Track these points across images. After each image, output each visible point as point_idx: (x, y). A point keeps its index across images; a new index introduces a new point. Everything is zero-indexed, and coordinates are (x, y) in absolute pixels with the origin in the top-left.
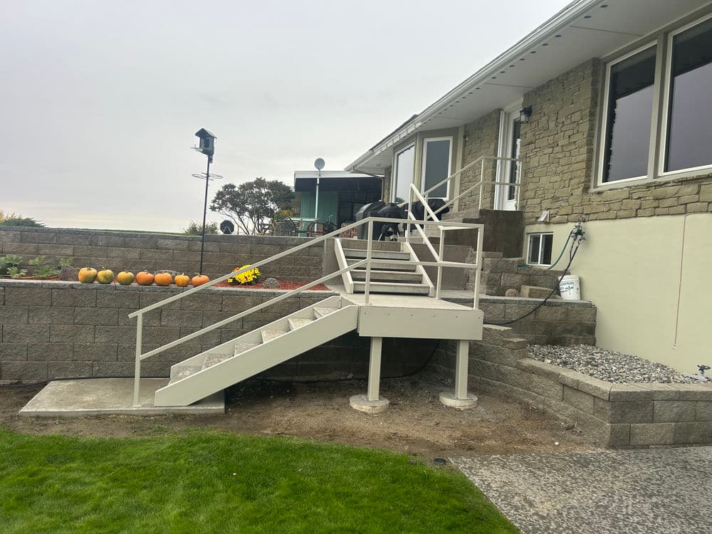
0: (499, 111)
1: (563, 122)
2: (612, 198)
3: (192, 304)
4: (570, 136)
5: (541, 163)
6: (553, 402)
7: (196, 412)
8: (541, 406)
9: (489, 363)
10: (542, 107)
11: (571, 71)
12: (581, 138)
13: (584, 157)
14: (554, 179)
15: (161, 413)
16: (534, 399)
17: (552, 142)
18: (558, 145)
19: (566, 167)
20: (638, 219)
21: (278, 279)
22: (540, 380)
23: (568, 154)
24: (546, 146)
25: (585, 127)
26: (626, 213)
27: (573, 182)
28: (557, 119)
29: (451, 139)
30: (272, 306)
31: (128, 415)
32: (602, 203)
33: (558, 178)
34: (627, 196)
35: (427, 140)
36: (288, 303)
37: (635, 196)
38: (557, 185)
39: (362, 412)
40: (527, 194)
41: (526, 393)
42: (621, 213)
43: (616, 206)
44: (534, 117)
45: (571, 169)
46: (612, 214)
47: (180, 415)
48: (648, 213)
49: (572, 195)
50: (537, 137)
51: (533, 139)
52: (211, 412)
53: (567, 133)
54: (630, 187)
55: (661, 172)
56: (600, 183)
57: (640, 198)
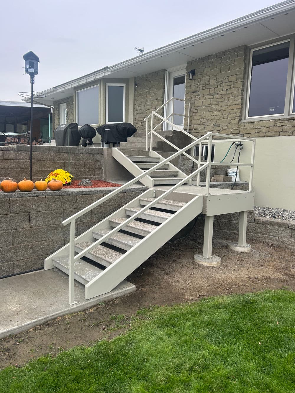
0: (164, 70)
1: (222, 81)
2: (262, 125)
3: (54, 205)
4: (227, 90)
5: (205, 104)
6: (286, 239)
7: (119, 295)
8: (276, 243)
9: (235, 222)
10: (203, 71)
11: (228, 51)
12: (236, 91)
13: (240, 102)
14: (215, 114)
15: (95, 304)
16: (271, 239)
17: (213, 92)
18: (218, 94)
19: (225, 107)
20: (280, 137)
21: (90, 179)
22: (274, 228)
23: (226, 100)
24: (209, 94)
25: (240, 85)
26: (273, 134)
27: (230, 116)
28: (217, 78)
29: (124, 85)
30: (109, 201)
31: (71, 314)
32: (254, 128)
33: (219, 113)
34: (274, 124)
35: (108, 85)
36: (119, 197)
37: (279, 125)
38: (218, 118)
39: (212, 267)
40: (194, 122)
41: (264, 236)
42: (268, 134)
43: (265, 130)
44: (197, 76)
45: (229, 108)
46: (262, 134)
47: (109, 301)
48: (288, 134)
49: (230, 123)
50: (201, 88)
51: (197, 89)
52: (128, 292)
53: (225, 88)
54: (275, 120)
55: (291, 113)
56: (247, 117)
57: (282, 126)
